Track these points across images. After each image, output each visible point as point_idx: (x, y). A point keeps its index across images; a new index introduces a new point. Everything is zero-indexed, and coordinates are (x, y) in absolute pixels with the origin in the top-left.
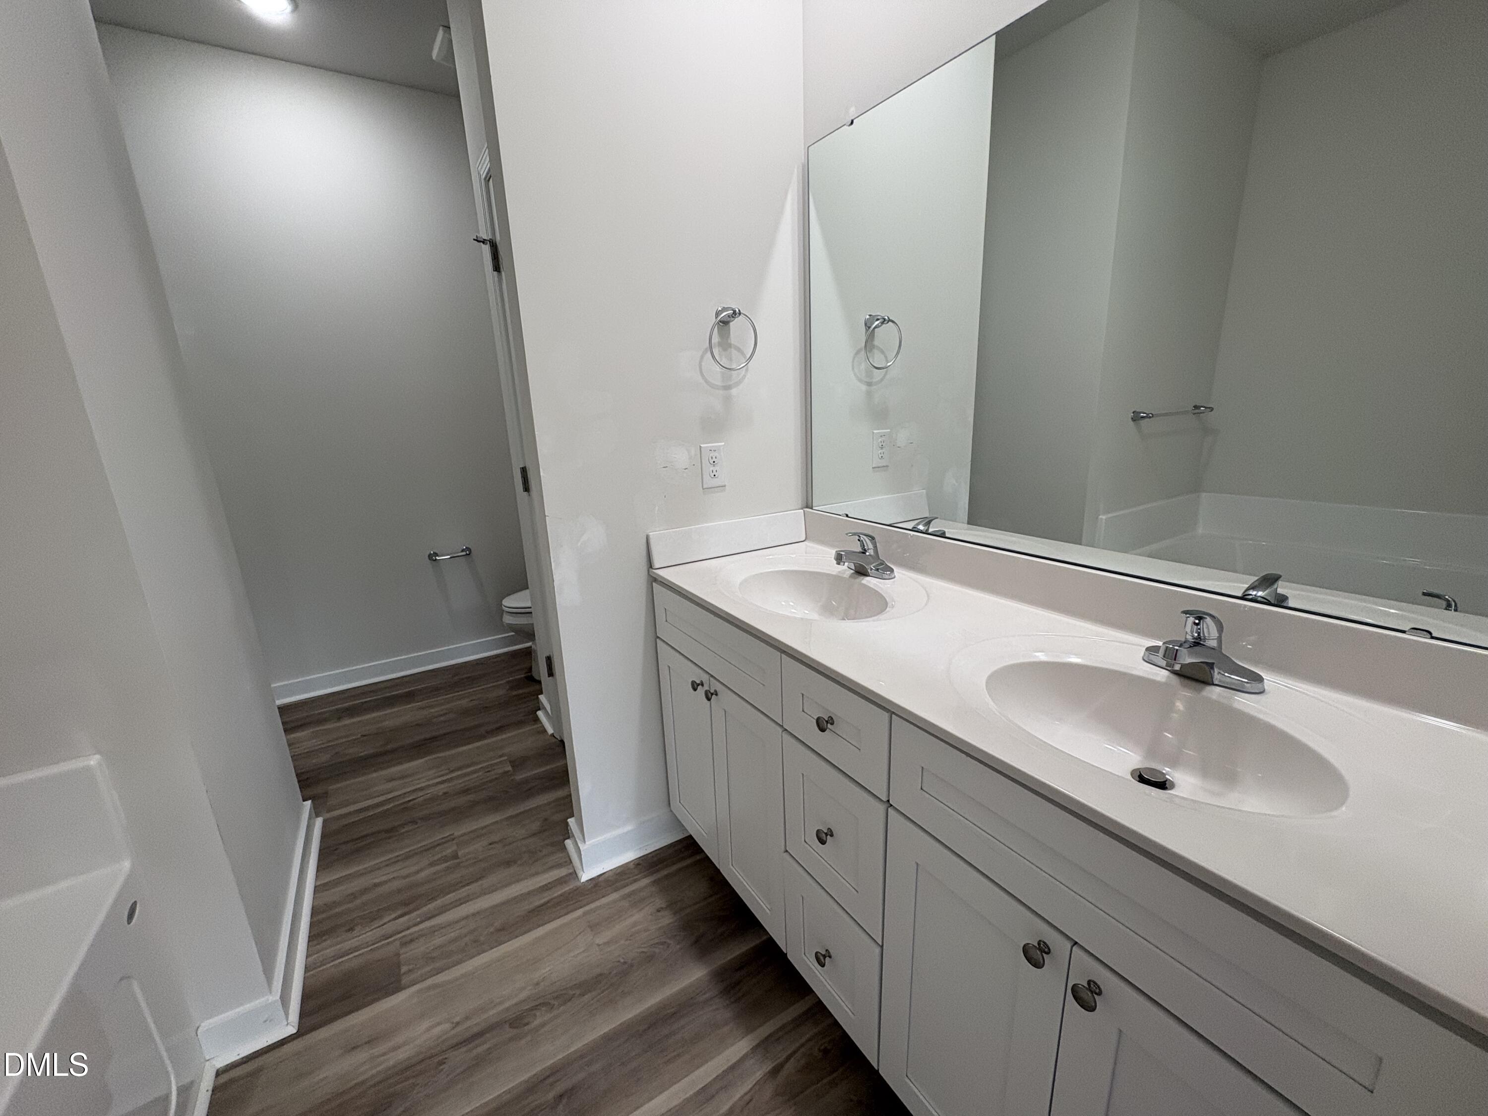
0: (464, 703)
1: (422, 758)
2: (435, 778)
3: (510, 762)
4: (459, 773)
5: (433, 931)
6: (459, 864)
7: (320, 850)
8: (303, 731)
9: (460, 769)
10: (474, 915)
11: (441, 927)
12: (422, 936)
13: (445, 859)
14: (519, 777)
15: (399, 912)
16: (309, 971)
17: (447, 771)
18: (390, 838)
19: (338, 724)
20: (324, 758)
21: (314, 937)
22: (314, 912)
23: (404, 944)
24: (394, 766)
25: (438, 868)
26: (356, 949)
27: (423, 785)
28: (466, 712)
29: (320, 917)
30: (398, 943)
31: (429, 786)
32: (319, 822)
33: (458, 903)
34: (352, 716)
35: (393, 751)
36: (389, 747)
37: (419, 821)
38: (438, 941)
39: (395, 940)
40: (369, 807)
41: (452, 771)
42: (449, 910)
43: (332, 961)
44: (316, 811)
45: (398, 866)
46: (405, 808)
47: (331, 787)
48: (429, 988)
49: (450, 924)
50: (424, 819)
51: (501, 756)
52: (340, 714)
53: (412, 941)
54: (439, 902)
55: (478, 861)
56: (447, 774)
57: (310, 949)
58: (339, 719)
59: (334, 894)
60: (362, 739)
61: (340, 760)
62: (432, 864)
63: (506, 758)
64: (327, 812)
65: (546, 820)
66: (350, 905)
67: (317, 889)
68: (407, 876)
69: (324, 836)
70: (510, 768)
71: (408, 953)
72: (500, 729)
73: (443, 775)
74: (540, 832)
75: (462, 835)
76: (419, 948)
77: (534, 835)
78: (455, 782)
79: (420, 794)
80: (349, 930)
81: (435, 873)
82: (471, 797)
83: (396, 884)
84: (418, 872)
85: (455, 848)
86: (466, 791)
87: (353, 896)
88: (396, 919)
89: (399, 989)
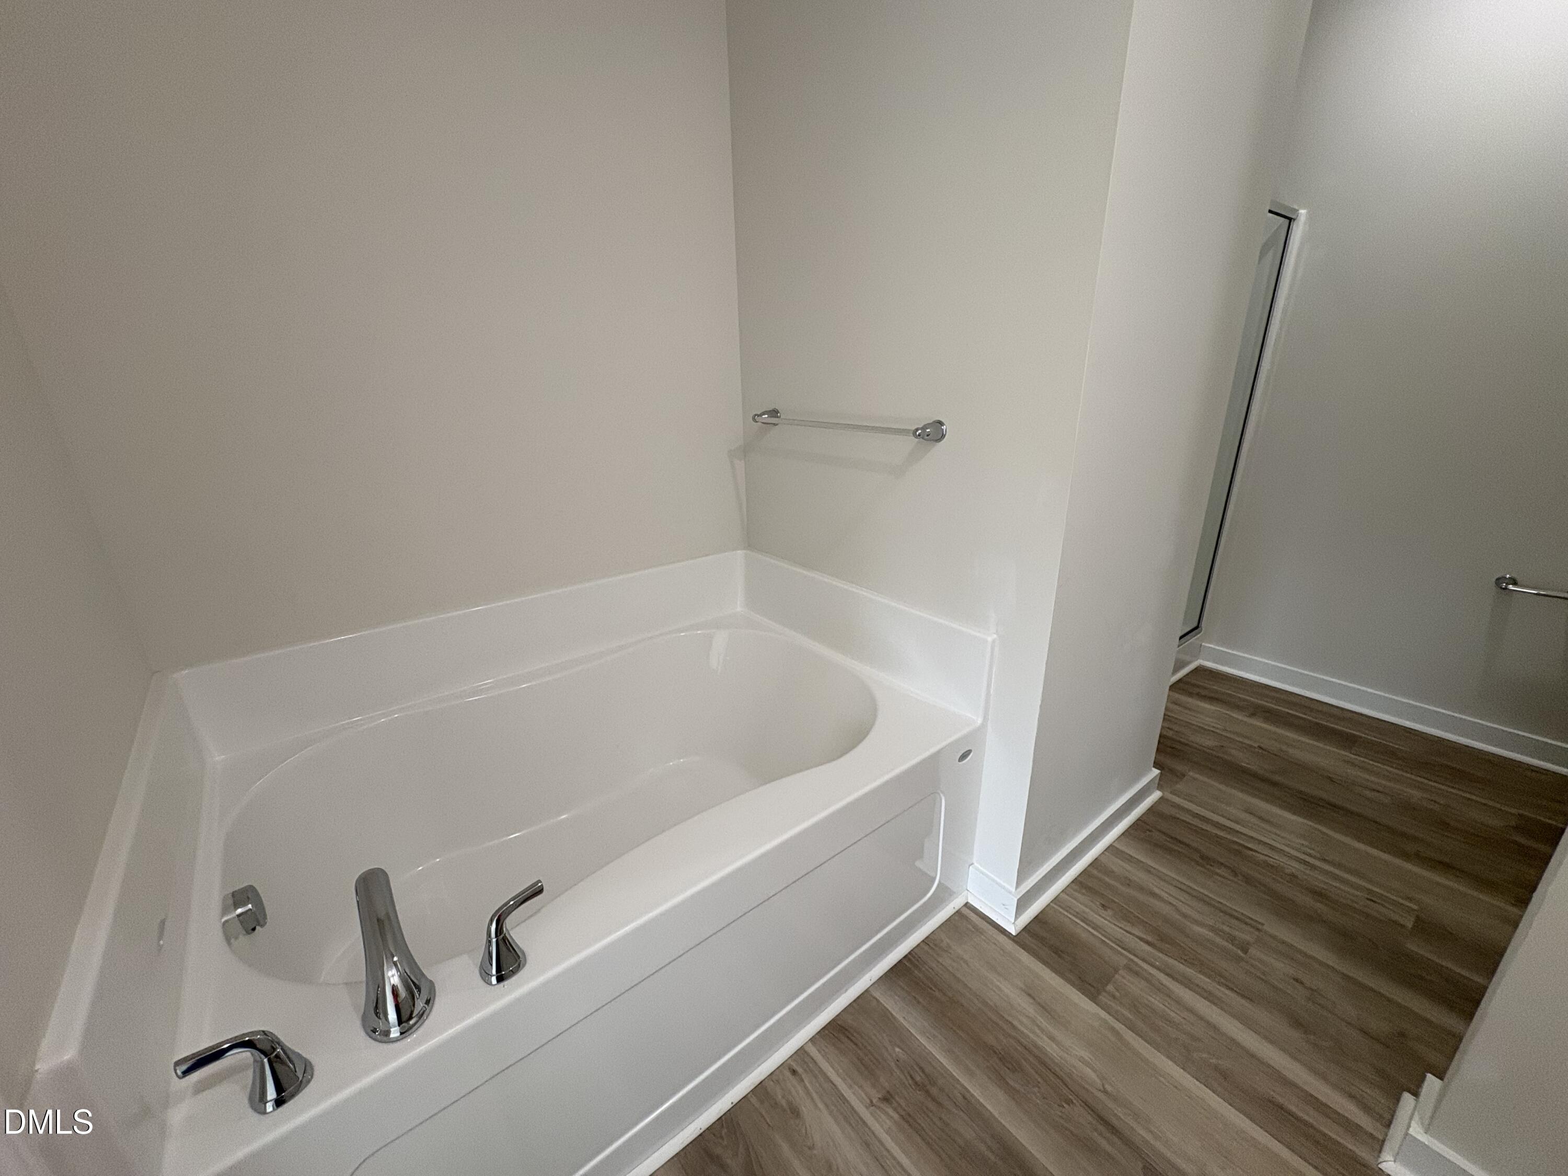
0: (1416, 795)
1: (1305, 818)
2: (1298, 850)
3: (1417, 917)
4: (1331, 869)
5: (1160, 989)
6: (1242, 959)
7: (1139, 820)
8: (1211, 704)
9: (1339, 866)
10: (1208, 1023)
11: (1169, 994)
12: (1147, 980)
13: (1232, 939)
14: (1414, 947)
15: (1150, 939)
16: (1055, 904)
17: (1318, 855)
18: (1197, 863)
19: (1245, 719)
20: (1208, 742)
21: (1081, 883)
22: (1095, 863)
23: (1128, 968)
24: (1262, 799)
25: (1218, 940)
26: (1096, 927)
27: (1278, 845)
28: (1407, 807)
29: (1095, 872)
30: (1125, 962)
31: (1281, 851)
32: (1156, 795)
33: (1205, 995)
34: (1266, 720)
35: (1275, 784)
36: (1277, 778)
37: (1240, 877)
38: (1156, 1001)
39: (1126, 957)
40: (1208, 820)
41: (1325, 860)
42: (1190, 989)
43: (1074, 915)
44: (1160, 783)
45: (1183, 897)
46: (1239, 851)
47: (1191, 774)
48: (1113, 1029)
49: (1178, 1002)
50: (1248, 880)
51: (1410, 899)
52: (1256, 711)
53: (1137, 974)
54: (1190, 971)
55: (1263, 980)
56: (1315, 857)
57: (1068, 889)
58: (1252, 715)
59: (1117, 865)
60: (1257, 750)
61: (1221, 755)
62: (1212, 929)
63: (1415, 907)
64: (1171, 793)
65: (1402, 1034)
66: (1120, 887)
67: (1110, 848)
68: (1185, 916)
69: (1151, 810)
70: (1410, 925)
71: (1124, 979)
72: (1445, 867)
73: (1310, 855)
74: (1378, 1040)
75: (1271, 936)
76: (1135, 987)
77: (1365, 1033)
78: (1316, 874)
79: (1267, 851)
80: (1103, 906)
81: (1208, 940)
82: (1320, 907)
83: (1166, 910)
84: (1196, 922)
85: (1252, 940)
86: (1319, 894)
87: (1128, 883)
88: (1141, 939)
89: (1093, 998)
